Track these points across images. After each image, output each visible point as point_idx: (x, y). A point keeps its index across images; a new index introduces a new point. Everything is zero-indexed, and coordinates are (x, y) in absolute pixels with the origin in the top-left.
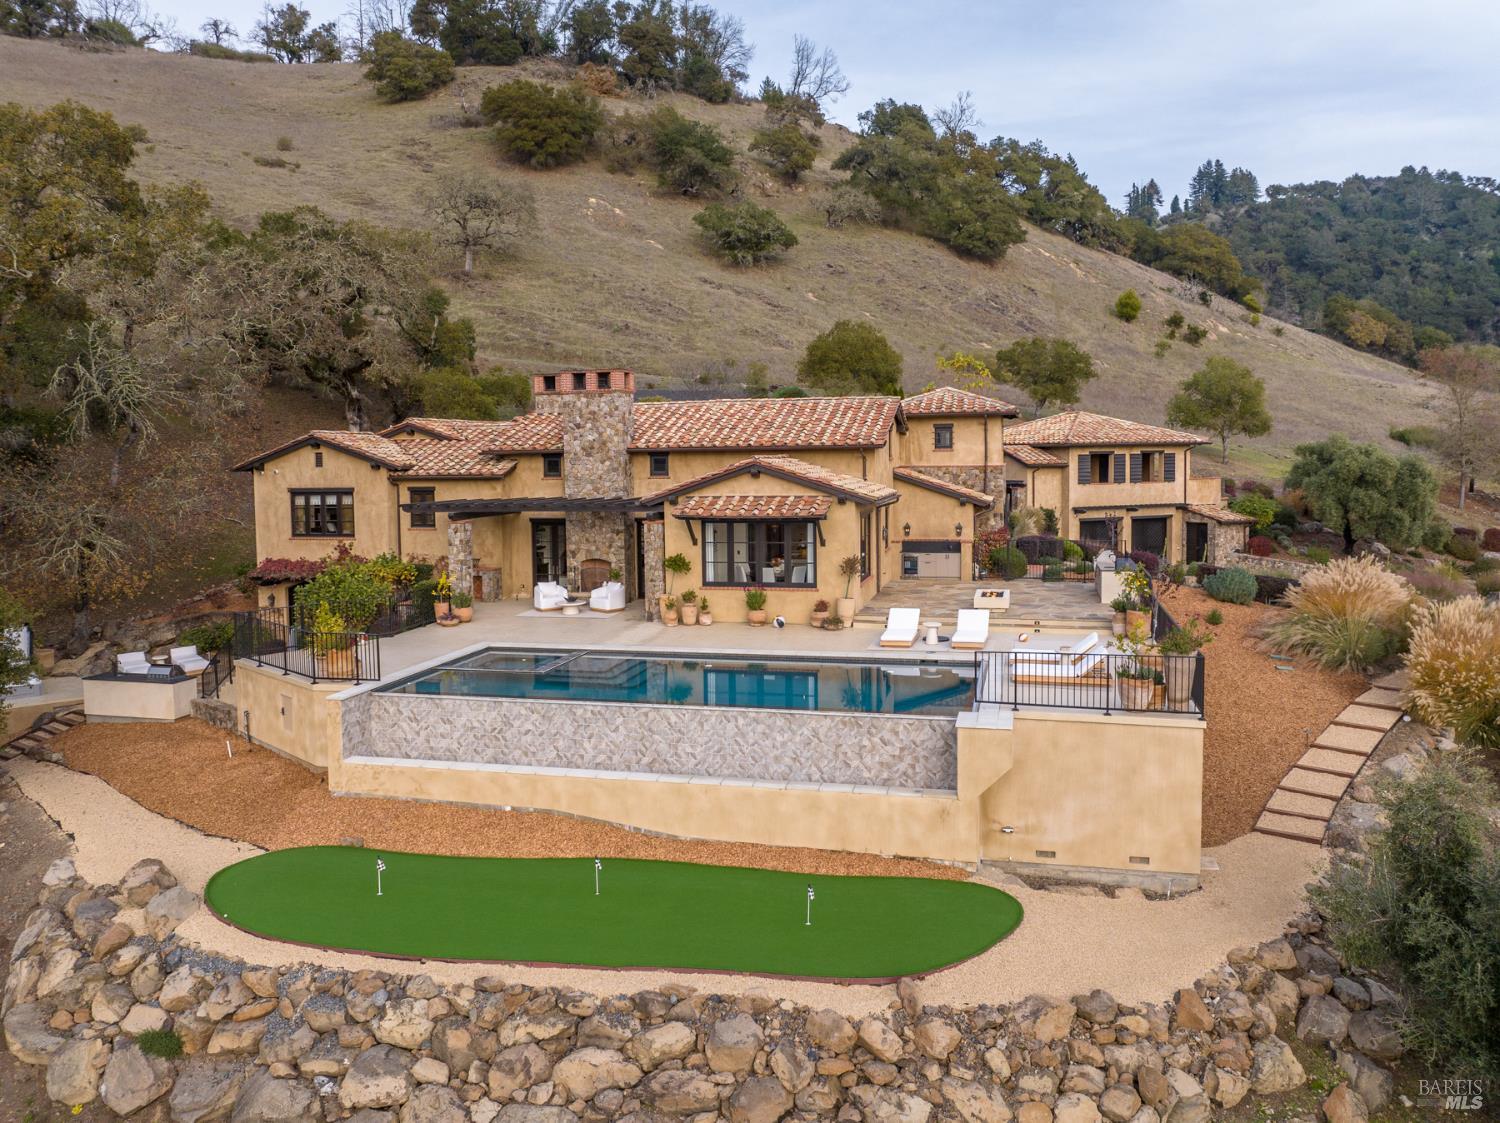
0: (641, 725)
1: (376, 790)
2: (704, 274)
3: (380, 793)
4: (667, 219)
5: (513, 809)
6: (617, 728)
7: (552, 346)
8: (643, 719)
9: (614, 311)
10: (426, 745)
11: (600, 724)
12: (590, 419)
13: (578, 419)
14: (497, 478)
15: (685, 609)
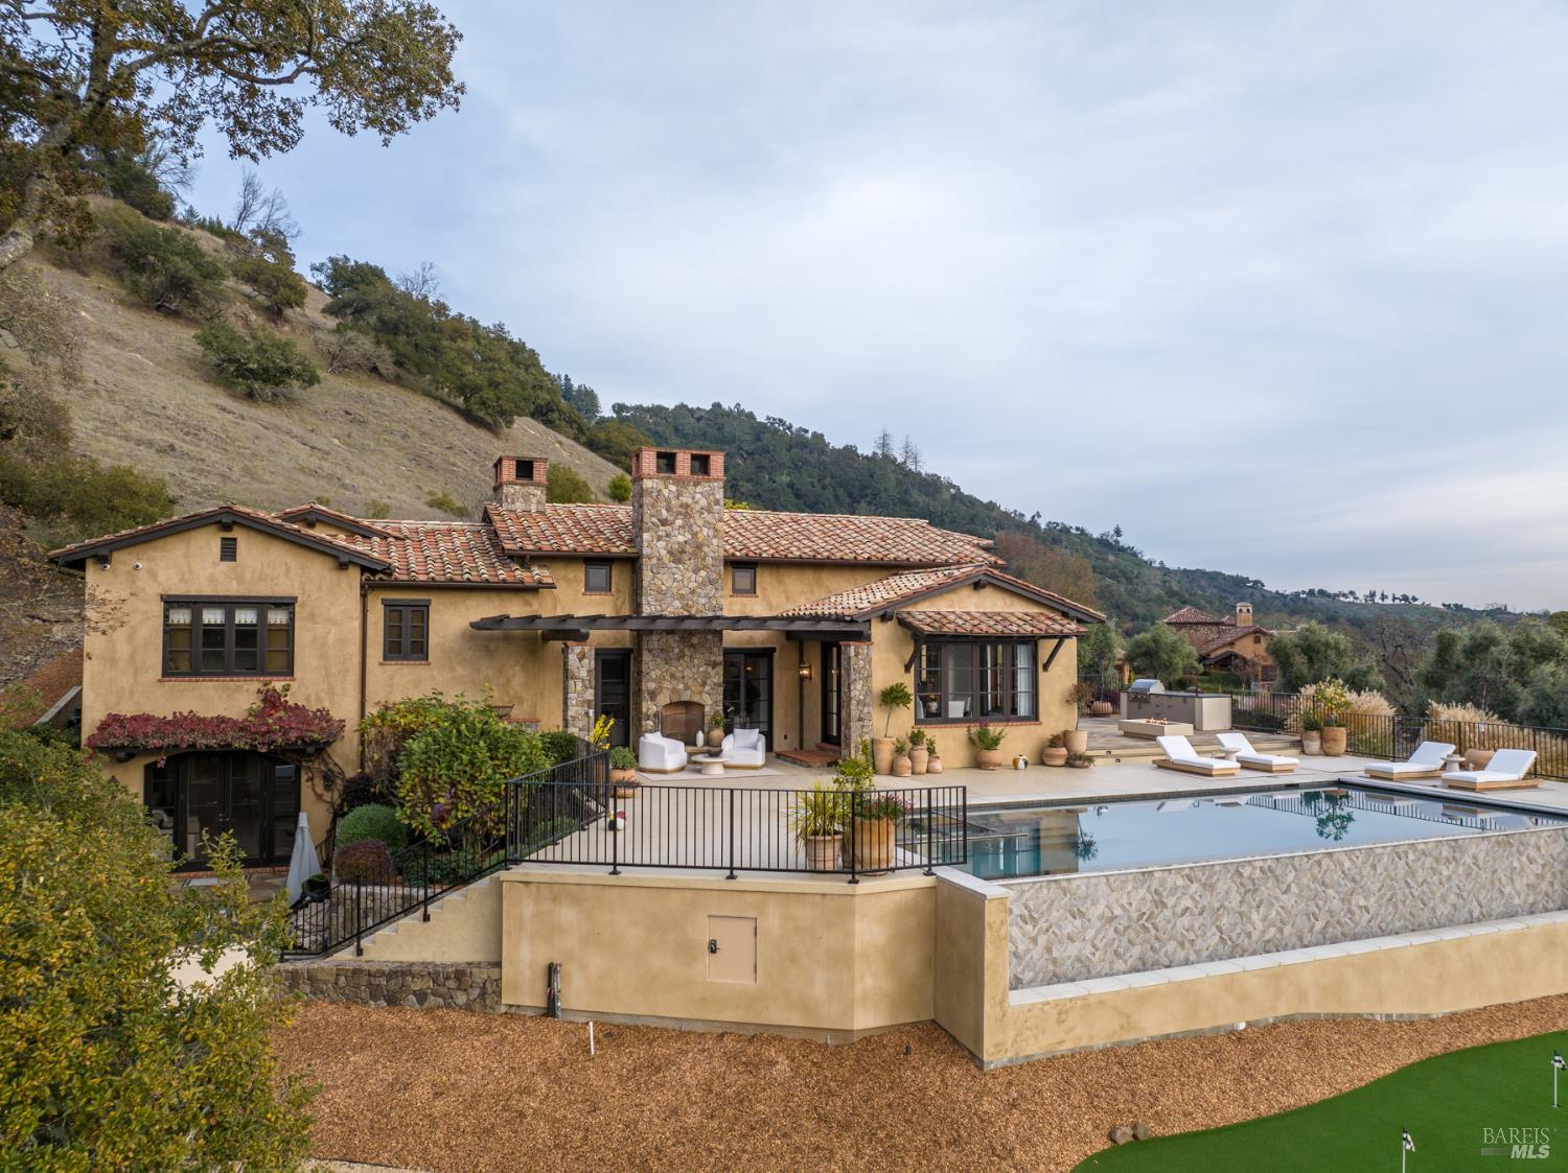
0: (1315, 879)
1: (1062, 1042)
3: (1068, 1046)
4: (146, 334)
5: (1249, 1024)
6: (1289, 886)
8: (1316, 870)
10: (1046, 956)
11: (1270, 884)
12: (680, 514)
13: (664, 512)
14: (534, 589)
15: (916, 753)
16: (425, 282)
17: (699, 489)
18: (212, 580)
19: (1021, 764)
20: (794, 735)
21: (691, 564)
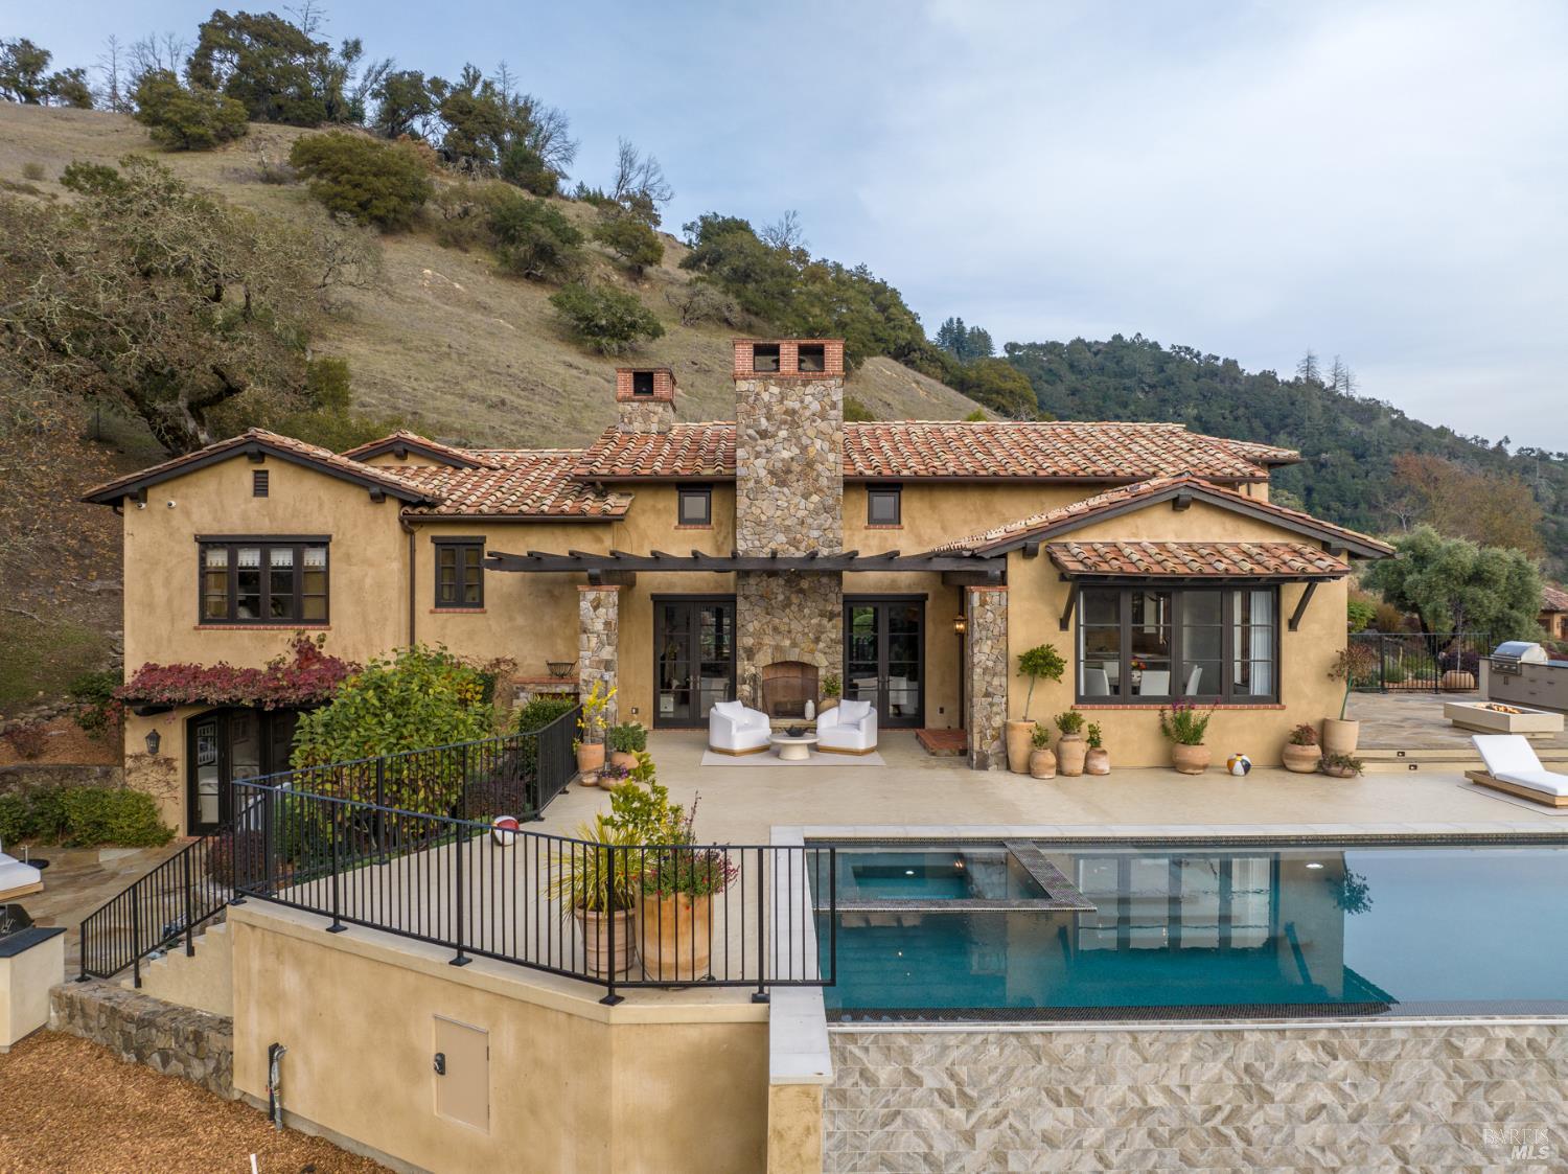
2: (568, 359)
4: (513, 301)
7: (421, 416)
9: (482, 385)
12: (785, 422)
13: (763, 421)
14: (606, 522)
15: (1066, 746)
16: (789, 230)
17: (809, 389)
18: (245, 517)
19: (1238, 768)
20: (952, 708)
21: (800, 486)
